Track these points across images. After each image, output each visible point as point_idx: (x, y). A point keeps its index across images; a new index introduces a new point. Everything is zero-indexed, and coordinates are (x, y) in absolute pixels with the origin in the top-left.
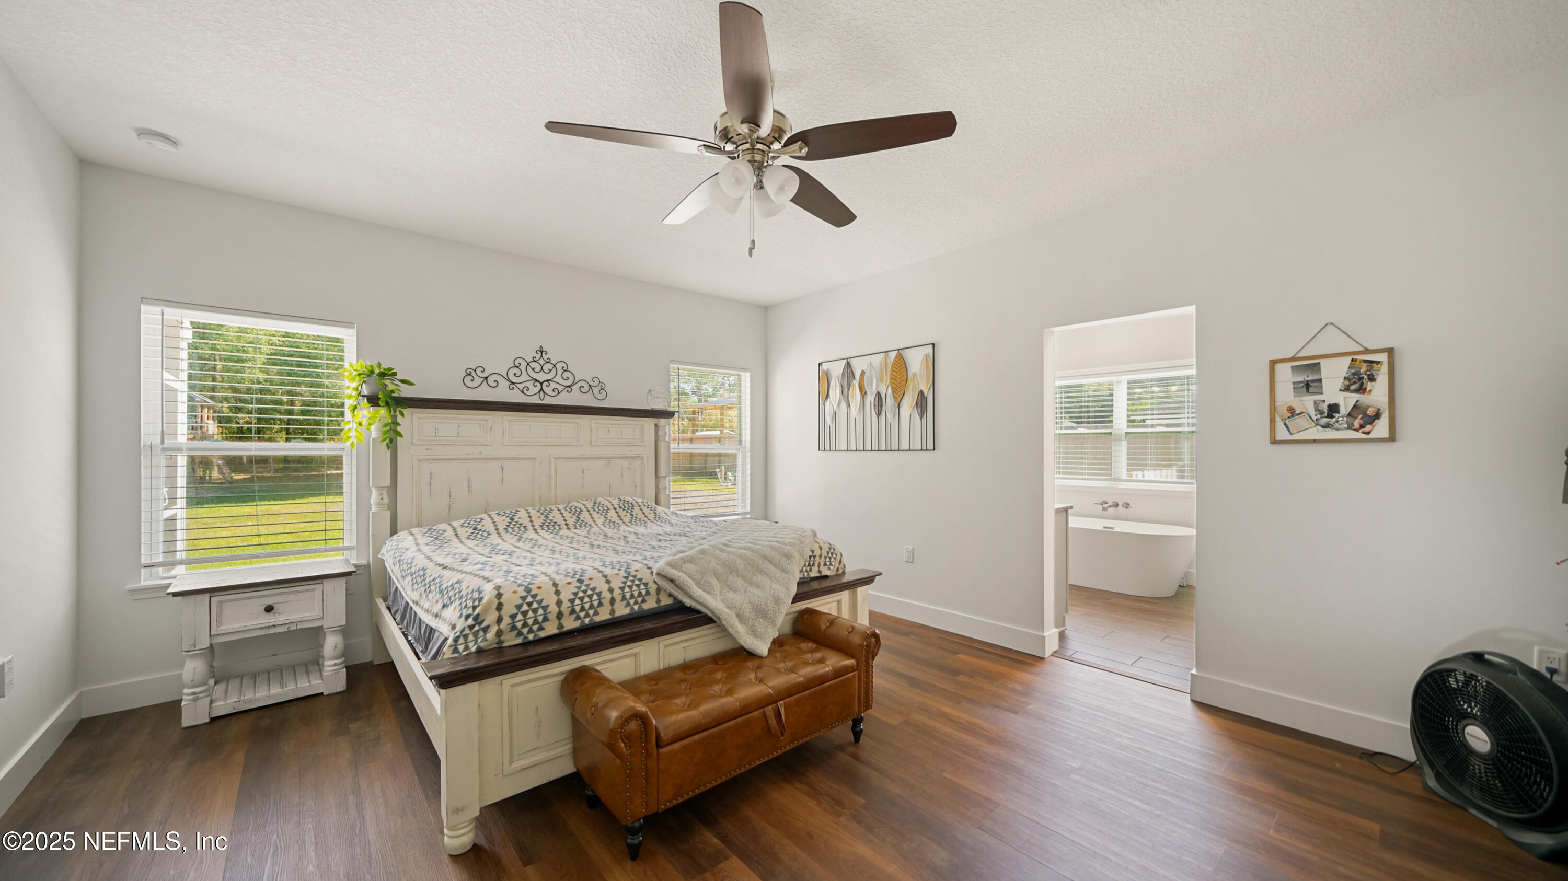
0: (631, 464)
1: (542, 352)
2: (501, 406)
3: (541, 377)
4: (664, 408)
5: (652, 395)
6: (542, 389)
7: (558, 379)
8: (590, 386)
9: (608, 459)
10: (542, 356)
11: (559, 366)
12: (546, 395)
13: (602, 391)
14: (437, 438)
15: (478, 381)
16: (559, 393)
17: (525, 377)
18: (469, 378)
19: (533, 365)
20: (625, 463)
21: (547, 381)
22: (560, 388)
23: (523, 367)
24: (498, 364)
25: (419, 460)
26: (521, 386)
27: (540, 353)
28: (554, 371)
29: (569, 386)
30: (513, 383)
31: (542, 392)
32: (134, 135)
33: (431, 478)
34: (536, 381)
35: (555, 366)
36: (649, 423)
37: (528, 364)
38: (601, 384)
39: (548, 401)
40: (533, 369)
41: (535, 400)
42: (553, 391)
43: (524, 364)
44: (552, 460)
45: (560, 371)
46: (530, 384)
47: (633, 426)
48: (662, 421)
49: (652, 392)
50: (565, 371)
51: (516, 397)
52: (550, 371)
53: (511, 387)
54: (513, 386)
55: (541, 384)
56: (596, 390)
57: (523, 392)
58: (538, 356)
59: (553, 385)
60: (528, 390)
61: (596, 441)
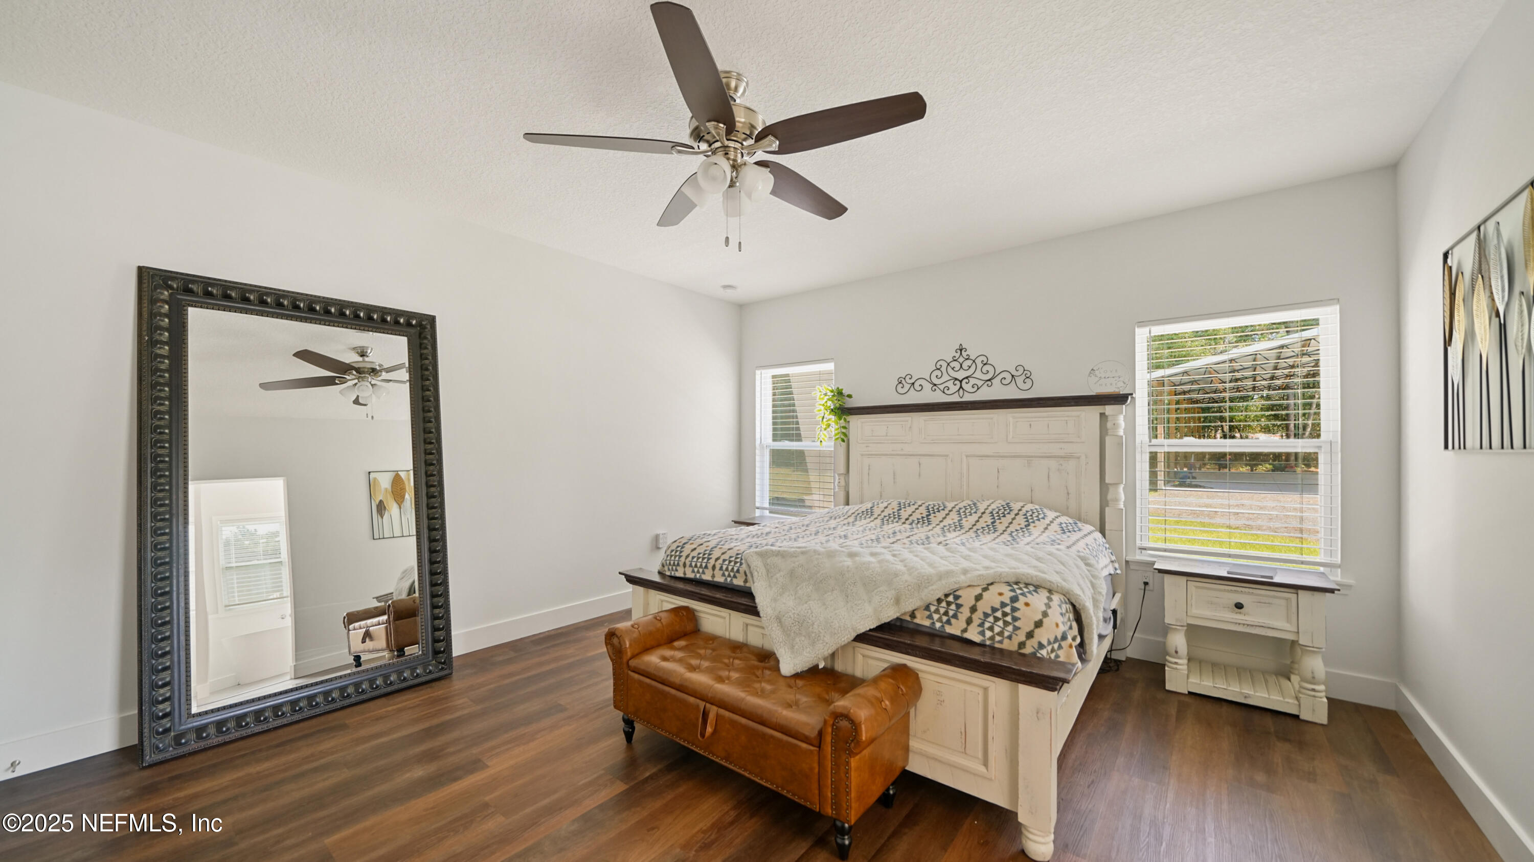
0: (1061, 465)
1: (961, 350)
2: (914, 408)
3: (961, 375)
4: (1117, 390)
5: (1096, 376)
6: (961, 387)
7: (978, 374)
8: (1013, 376)
9: (1029, 457)
10: (961, 354)
11: (978, 361)
12: (965, 392)
13: (1027, 380)
14: (874, 438)
15: (907, 387)
16: (978, 389)
17: (946, 377)
18: (901, 385)
19: (953, 364)
20: (1053, 464)
21: (967, 378)
22: (980, 383)
23: (944, 369)
24: (922, 369)
25: (862, 455)
26: (942, 387)
27: (959, 351)
28: (974, 366)
29: (989, 380)
30: (935, 385)
31: (961, 390)
32: (722, 289)
33: (869, 469)
34: (956, 379)
35: (974, 361)
36: (1091, 414)
37: (948, 364)
38: (1025, 372)
39: (968, 398)
40: (953, 369)
41: (955, 398)
42: (973, 387)
43: (944, 365)
44: (964, 458)
45: (980, 365)
46: (950, 384)
47: (1066, 419)
48: (1109, 409)
49: (1097, 372)
50: (985, 364)
51: (938, 397)
52: (970, 367)
53: (933, 389)
54: (935, 387)
55: (961, 382)
56: (1020, 380)
57: (944, 392)
58: (958, 355)
59: (972, 381)
60: (948, 390)
61: (1013, 437)
